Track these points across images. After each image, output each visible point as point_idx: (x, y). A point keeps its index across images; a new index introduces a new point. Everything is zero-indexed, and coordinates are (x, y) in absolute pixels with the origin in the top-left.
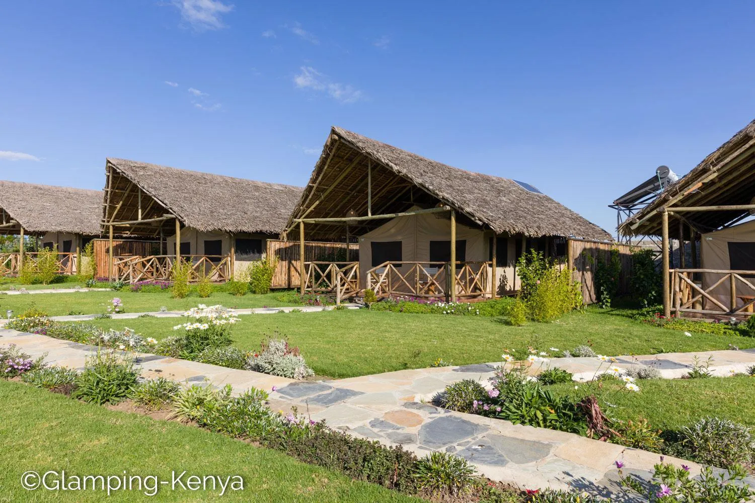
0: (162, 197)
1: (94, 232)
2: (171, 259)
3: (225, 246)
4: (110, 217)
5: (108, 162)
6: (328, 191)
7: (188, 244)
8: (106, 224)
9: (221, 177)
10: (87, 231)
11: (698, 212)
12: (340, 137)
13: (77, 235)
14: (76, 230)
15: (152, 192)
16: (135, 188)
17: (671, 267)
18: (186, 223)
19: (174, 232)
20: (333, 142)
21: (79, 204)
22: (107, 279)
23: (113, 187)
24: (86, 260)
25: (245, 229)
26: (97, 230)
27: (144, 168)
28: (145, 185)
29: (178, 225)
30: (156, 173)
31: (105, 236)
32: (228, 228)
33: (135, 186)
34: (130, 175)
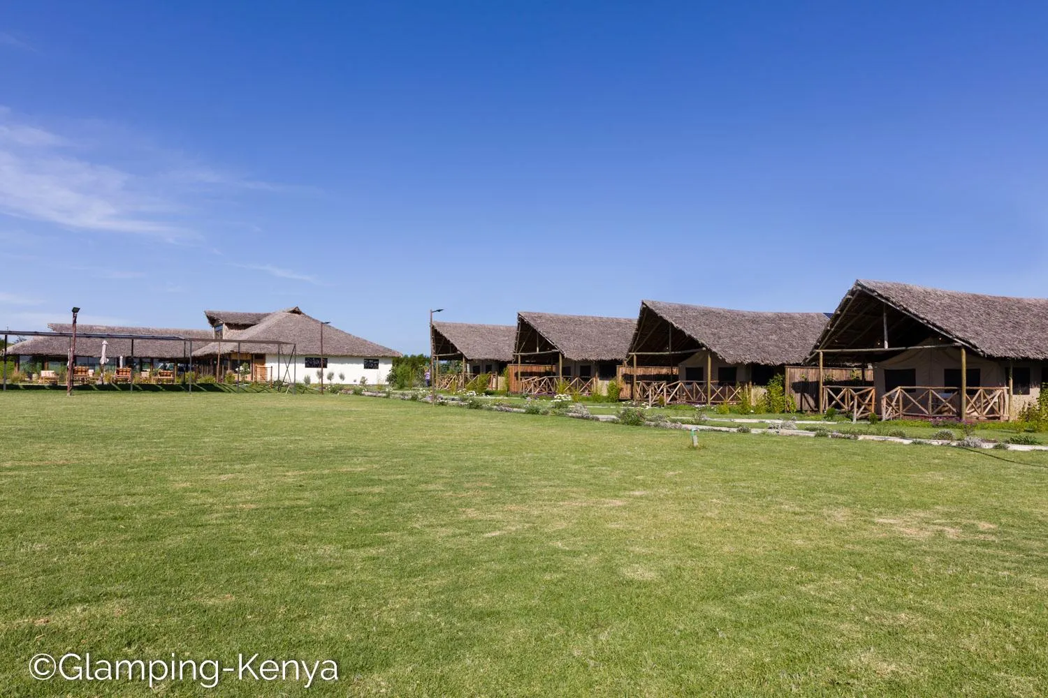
0: (552, 338)
1: (507, 359)
2: (557, 378)
3: (593, 370)
4: (519, 350)
5: (519, 315)
6: (649, 335)
7: (569, 368)
8: (516, 354)
9: (593, 317)
10: (503, 358)
11: (868, 352)
12: (647, 307)
13: (497, 361)
14: (496, 358)
15: (545, 335)
16: (535, 331)
17: (823, 385)
18: (565, 355)
19: (558, 361)
20: (644, 308)
21: (496, 337)
22: (517, 393)
23: (521, 330)
24: (501, 379)
25: (604, 358)
26: (510, 357)
27: (540, 317)
28: (541, 330)
29: (560, 356)
30: (548, 320)
31: (516, 362)
32: (592, 358)
33: (535, 330)
34: (532, 323)
